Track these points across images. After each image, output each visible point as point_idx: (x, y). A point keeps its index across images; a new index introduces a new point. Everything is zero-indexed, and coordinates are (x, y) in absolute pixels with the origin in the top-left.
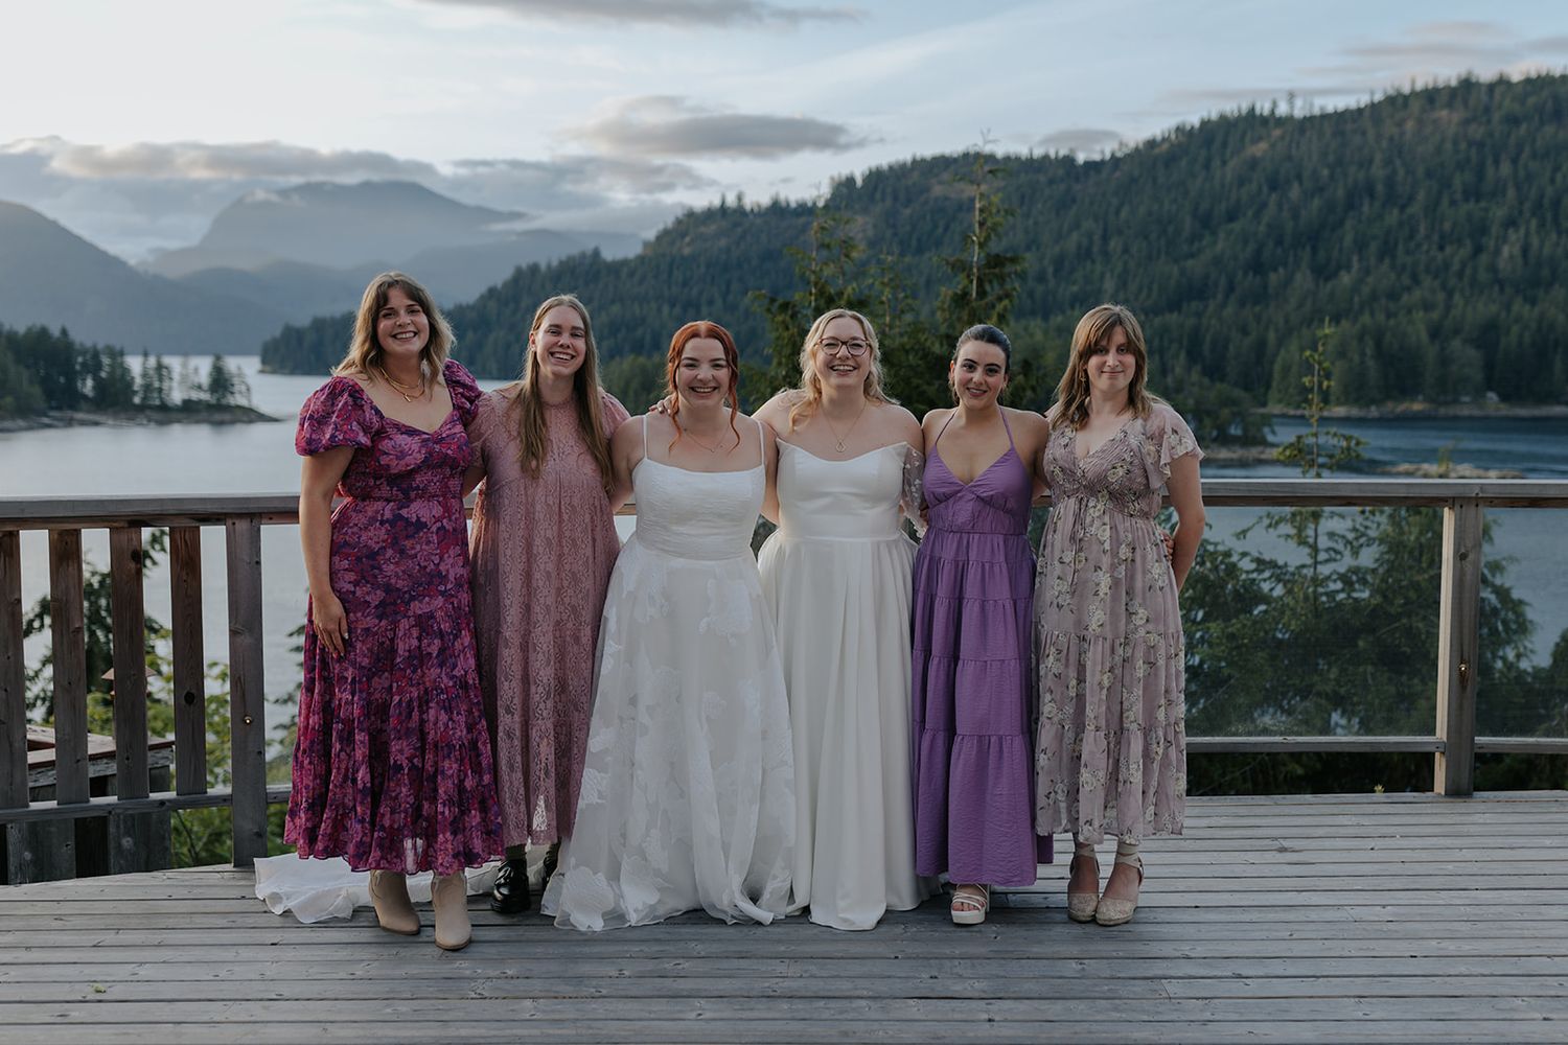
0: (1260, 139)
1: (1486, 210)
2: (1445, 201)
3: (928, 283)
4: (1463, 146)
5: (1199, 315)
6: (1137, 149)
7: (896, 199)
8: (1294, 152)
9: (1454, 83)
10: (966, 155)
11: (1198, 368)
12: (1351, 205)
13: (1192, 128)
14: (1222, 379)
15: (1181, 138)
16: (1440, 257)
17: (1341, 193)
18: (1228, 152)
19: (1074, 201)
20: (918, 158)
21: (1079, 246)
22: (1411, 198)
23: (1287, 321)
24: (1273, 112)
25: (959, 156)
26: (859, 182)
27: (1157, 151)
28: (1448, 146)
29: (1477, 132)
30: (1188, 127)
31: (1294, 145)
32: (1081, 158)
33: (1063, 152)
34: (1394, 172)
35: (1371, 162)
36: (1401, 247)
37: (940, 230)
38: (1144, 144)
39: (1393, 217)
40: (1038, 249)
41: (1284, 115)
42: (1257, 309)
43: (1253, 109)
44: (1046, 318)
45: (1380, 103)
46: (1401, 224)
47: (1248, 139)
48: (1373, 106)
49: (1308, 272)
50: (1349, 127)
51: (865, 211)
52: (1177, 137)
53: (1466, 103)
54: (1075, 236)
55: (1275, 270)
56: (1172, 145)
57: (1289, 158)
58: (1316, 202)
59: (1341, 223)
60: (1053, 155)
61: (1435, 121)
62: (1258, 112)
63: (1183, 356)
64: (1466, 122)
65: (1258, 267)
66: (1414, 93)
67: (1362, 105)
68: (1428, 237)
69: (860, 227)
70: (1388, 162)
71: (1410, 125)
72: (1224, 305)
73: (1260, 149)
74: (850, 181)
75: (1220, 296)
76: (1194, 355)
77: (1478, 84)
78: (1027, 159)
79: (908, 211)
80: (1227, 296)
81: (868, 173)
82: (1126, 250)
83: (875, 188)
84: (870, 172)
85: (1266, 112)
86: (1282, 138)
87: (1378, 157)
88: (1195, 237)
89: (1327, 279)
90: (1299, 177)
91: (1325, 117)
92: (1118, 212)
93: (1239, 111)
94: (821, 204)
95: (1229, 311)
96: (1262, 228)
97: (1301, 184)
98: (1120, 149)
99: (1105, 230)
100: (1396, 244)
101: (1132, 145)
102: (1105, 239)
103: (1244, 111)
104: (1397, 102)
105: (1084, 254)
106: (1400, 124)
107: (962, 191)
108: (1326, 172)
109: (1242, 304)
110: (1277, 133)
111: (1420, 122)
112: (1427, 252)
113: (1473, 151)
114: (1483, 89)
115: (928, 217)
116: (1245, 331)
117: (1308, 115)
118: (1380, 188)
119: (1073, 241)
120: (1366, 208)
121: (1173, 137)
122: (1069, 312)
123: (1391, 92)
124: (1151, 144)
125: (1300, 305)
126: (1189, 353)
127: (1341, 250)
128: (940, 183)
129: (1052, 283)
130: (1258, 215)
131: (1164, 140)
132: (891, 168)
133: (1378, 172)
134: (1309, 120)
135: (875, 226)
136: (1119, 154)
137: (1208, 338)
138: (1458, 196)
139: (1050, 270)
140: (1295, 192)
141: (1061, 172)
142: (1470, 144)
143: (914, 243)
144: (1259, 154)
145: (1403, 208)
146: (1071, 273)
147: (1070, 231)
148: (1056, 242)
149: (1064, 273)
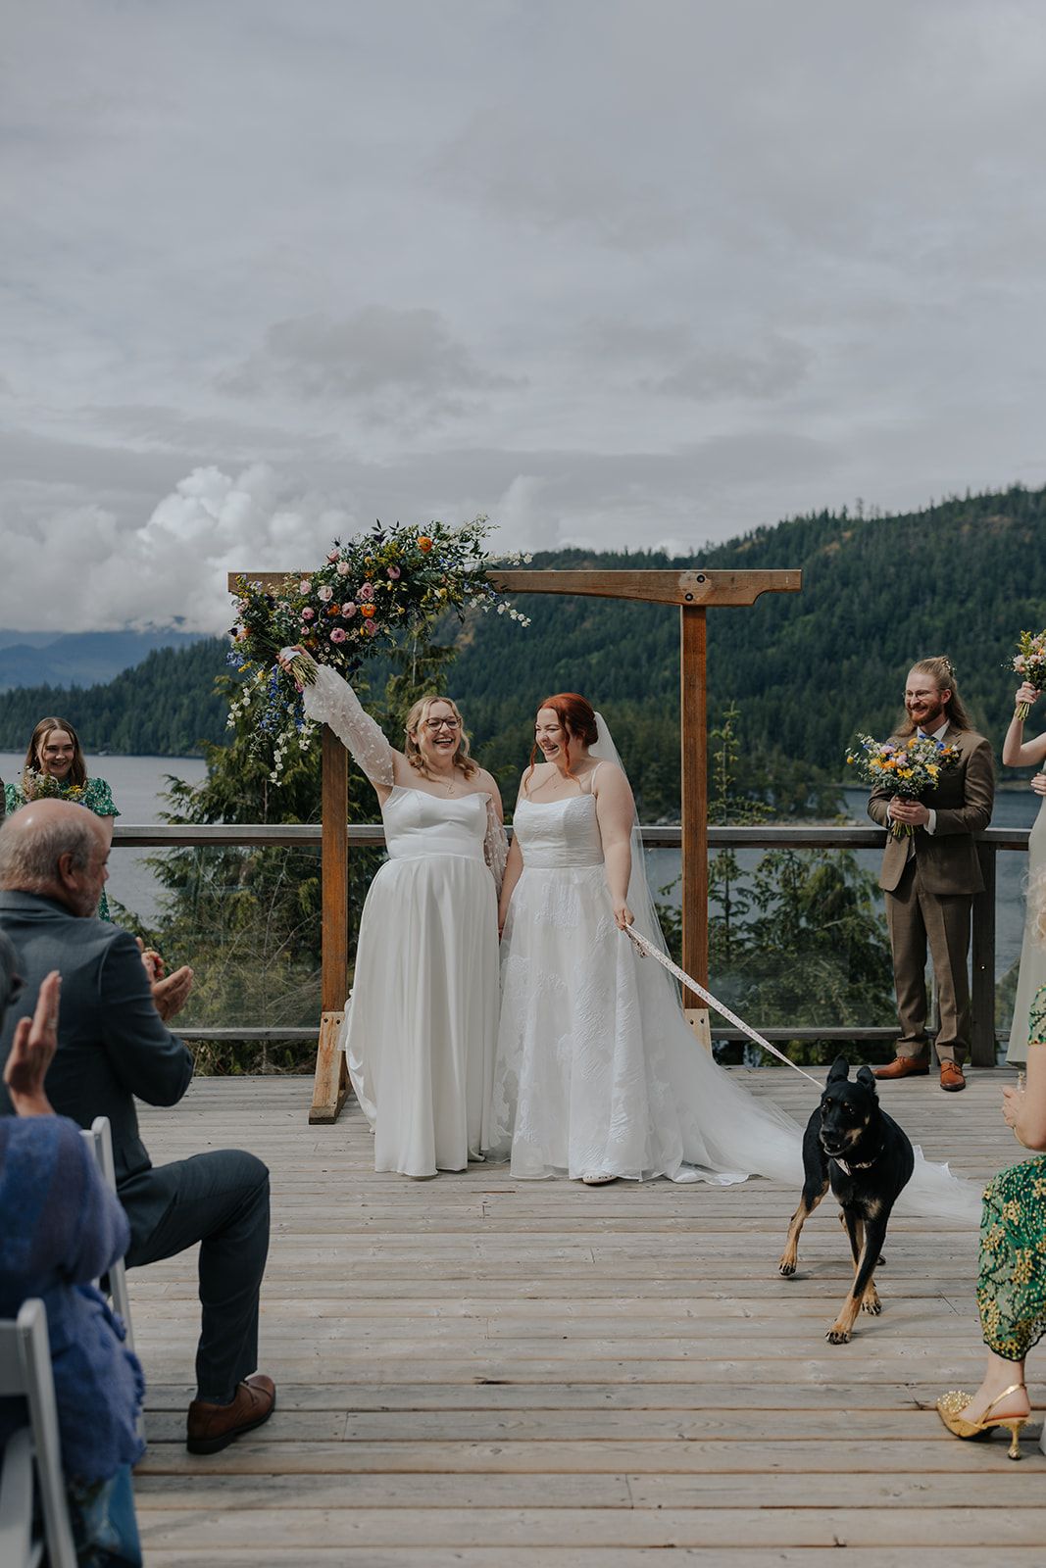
0: (833, 540)
1: (1037, 606)
2: (1001, 595)
3: (532, 669)
4: (1014, 548)
5: (779, 698)
6: (722, 547)
8: (863, 552)
9: (1004, 492)
10: (567, 552)
11: (778, 747)
12: (915, 601)
13: (772, 528)
14: (800, 758)
15: (762, 539)
16: (996, 645)
17: (905, 589)
18: (804, 551)
22: (969, 594)
23: (859, 705)
24: (844, 515)
25: (560, 553)
27: (740, 549)
28: (1001, 547)
29: (1027, 536)
30: (768, 528)
31: (863, 546)
32: (671, 556)
33: (656, 549)
34: (953, 569)
35: (932, 562)
36: (961, 638)
37: (544, 619)
38: (728, 543)
39: (953, 609)
40: (633, 637)
41: (853, 518)
42: (832, 693)
43: (826, 513)
44: (640, 699)
45: (939, 508)
46: (960, 617)
47: (821, 539)
48: (933, 510)
49: (878, 659)
50: (911, 530)
52: (757, 537)
53: (1016, 512)
55: (848, 658)
56: (753, 544)
57: (859, 557)
58: (885, 596)
59: (907, 615)
60: (646, 553)
61: (987, 526)
62: (830, 515)
63: (765, 733)
64: (1016, 527)
65: (831, 655)
66: (969, 500)
67: (923, 510)
68: (985, 629)
70: (947, 562)
71: (966, 528)
72: (801, 689)
73: (833, 548)
75: (799, 681)
76: (774, 736)
77: (1026, 492)
78: (622, 555)
80: (805, 682)
82: (712, 640)
85: (838, 516)
86: (853, 539)
87: (939, 556)
88: (775, 628)
89: (896, 666)
90: (869, 575)
91: (889, 520)
93: (814, 515)
95: (806, 693)
96: (835, 620)
97: (870, 578)
98: (707, 547)
100: (957, 637)
101: (718, 544)
103: (818, 515)
104: (953, 510)
106: (957, 528)
108: (892, 570)
109: (819, 689)
110: (848, 534)
111: (975, 526)
112: (985, 642)
113: (1023, 552)
114: (1031, 498)
115: (533, 607)
116: (820, 713)
117: (875, 518)
118: (940, 584)
120: (928, 603)
121: (754, 537)
122: (661, 695)
123: (948, 499)
124: (735, 543)
125: (871, 690)
126: (771, 733)
127: (907, 639)
129: (645, 669)
130: (832, 606)
131: (746, 539)
133: (938, 569)
134: (877, 522)
136: (705, 552)
137: (788, 719)
138: (1011, 592)
139: (644, 657)
140: (865, 587)
142: (1022, 545)
144: (832, 554)
145: (962, 602)
146: (663, 659)
147: (662, 622)
148: (650, 631)
149: (657, 659)
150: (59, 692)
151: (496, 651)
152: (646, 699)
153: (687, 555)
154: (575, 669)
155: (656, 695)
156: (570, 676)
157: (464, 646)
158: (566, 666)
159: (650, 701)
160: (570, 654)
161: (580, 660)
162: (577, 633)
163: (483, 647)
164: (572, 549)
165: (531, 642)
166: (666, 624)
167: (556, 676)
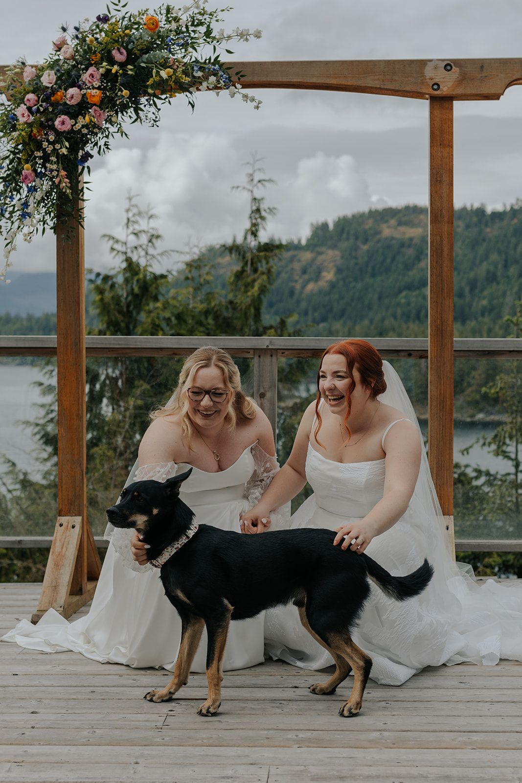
3: (380, 298)
7: (357, 238)
10: (407, 208)
19: (484, 240)
20: (373, 209)
21: (488, 271)
25: (402, 208)
26: (331, 226)
32: (489, 210)
33: (476, 205)
37: (388, 261)
40: (459, 274)
51: (334, 247)
54: (485, 265)
69: (331, 257)
74: (325, 226)
79: (365, 248)
81: (337, 220)
83: (343, 231)
84: (339, 218)
92: (515, 248)
94: (304, 242)
98: (517, 204)
99: (506, 261)
102: (506, 266)
105: (492, 278)
107: (404, 233)
115: (380, 251)
119: (483, 269)
122: (480, 319)
128: (388, 227)
129: (468, 298)
132: (354, 216)
135: (342, 257)
136: (516, 207)
139: (467, 290)
141: (475, 219)
143: (370, 269)
146: (482, 291)
147: (481, 261)
148: (471, 269)
149: (477, 291)
150: (18, 318)
151: (352, 285)
152: (468, 322)
153: (499, 208)
154: (413, 299)
155: (476, 319)
156: (409, 304)
157: (327, 281)
158: (406, 297)
159: (472, 324)
160: (409, 287)
161: (417, 292)
162: (415, 271)
163: (341, 283)
164: (411, 205)
165: (379, 279)
166: (485, 264)
167: (398, 305)
